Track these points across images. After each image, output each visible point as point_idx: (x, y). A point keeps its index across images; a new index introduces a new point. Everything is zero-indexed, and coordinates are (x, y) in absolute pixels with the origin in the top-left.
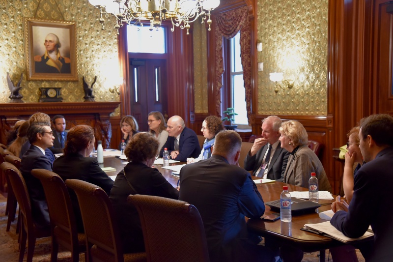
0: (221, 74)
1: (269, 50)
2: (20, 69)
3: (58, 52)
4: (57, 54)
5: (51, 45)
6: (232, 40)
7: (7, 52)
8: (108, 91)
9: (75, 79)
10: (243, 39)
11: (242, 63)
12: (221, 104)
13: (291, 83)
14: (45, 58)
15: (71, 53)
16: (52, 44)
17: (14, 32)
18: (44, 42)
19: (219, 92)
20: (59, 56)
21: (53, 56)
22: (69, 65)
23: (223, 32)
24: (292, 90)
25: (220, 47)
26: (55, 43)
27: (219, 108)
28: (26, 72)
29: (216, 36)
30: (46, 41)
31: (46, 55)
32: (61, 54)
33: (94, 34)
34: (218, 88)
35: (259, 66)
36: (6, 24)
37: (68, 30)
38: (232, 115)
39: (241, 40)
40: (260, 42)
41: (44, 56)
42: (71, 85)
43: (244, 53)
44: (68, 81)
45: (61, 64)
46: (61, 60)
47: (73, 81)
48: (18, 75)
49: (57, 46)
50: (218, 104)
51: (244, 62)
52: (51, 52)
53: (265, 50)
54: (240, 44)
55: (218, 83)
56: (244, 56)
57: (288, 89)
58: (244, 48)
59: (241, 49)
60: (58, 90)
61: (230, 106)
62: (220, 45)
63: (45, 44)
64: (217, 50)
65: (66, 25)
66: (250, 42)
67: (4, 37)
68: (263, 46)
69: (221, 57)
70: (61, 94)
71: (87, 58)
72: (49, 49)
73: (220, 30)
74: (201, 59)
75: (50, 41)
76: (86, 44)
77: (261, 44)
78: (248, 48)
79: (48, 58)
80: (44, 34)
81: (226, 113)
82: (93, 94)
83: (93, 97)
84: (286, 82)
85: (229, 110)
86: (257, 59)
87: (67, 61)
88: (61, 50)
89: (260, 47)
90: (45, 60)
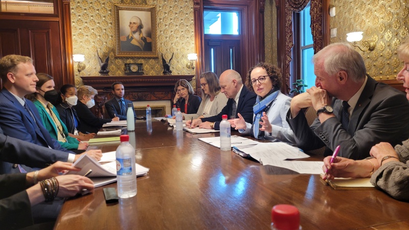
0: (290, 48)
1: (344, 13)
2: (109, 48)
3: (141, 32)
4: (140, 35)
5: (135, 27)
6: (302, 12)
7: (98, 34)
8: (185, 66)
9: (155, 56)
10: (313, 8)
11: (312, 33)
12: (290, 77)
13: (372, 44)
14: (130, 38)
15: (151, 34)
16: (136, 25)
17: (105, 17)
18: (129, 24)
19: (288, 66)
20: (141, 36)
21: (136, 36)
22: (150, 44)
23: (293, 7)
24: (374, 52)
25: (290, 23)
26: (138, 24)
27: (288, 80)
28: (113, 50)
29: (286, 13)
30: (131, 23)
31: (131, 35)
32: (144, 34)
33: (173, 16)
34: (287, 62)
35: (332, 32)
36: (98, 10)
37: (150, 13)
38: (301, 86)
39: (312, 10)
40: (333, 6)
41: (129, 36)
42: (152, 62)
43: (314, 23)
44: (150, 58)
45: (144, 43)
46: (144, 39)
47: (154, 58)
48: (107, 53)
49: (140, 27)
50: (287, 77)
51: (315, 32)
52: (134, 32)
53: (338, 14)
54: (311, 14)
55: (288, 57)
56: (315, 25)
57: (369, 52)
58: (315, 17)
59: (311, 18)
60: (140, 65)
61: (299, 78)
62: (289, 20)
63: (129, 26)
64: (287, 25)
65: (146, 8)
66: (321, 10)
67: (97, 21)
68: (336, 10)
69: (291, 32)
70: (143, 70)
71: (166, 37)
72: (133, 30)
73: (290, 5)
74: (272, 37)
75: (134, 23)
76: (166, 25)
77: (334, 8)
78: (319, 17)
79: (132, 38)
80: (128, 17)
81: (295, 85)
82: (171, 69)
83: (171, 72)
84: (366, 43)
85: (298, 82)
86: (330, 26)
87: (149, 40)
88: (143, 30)
89: (333, 12)
90: (130, 39)
